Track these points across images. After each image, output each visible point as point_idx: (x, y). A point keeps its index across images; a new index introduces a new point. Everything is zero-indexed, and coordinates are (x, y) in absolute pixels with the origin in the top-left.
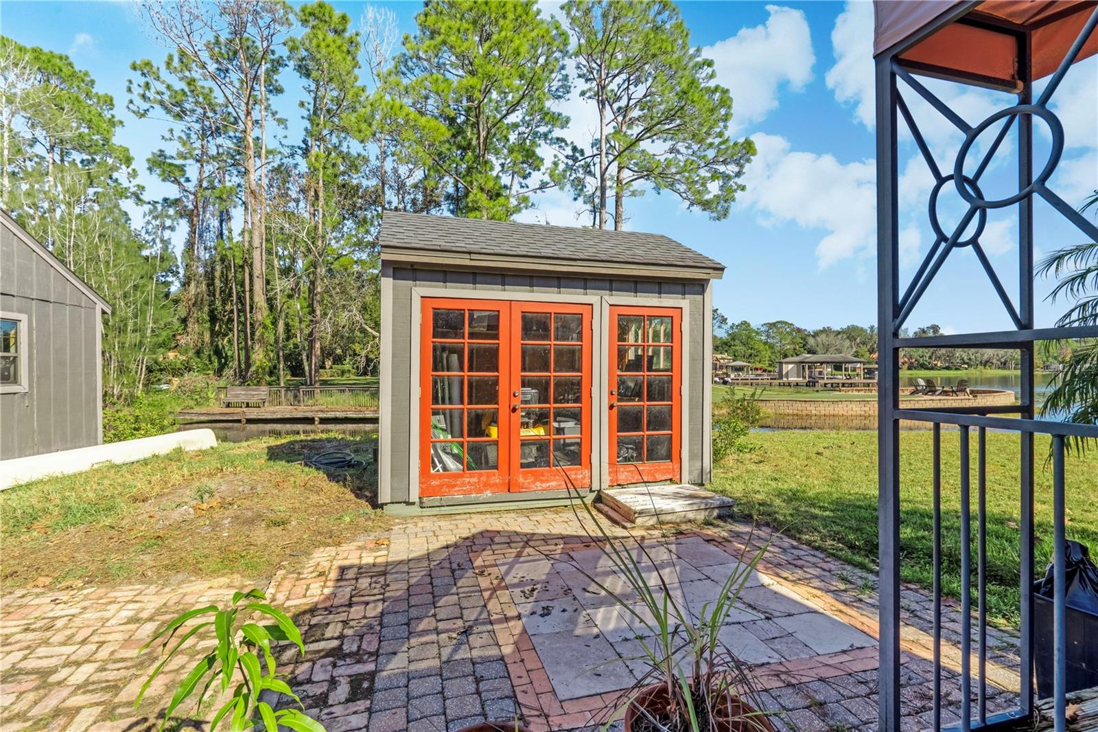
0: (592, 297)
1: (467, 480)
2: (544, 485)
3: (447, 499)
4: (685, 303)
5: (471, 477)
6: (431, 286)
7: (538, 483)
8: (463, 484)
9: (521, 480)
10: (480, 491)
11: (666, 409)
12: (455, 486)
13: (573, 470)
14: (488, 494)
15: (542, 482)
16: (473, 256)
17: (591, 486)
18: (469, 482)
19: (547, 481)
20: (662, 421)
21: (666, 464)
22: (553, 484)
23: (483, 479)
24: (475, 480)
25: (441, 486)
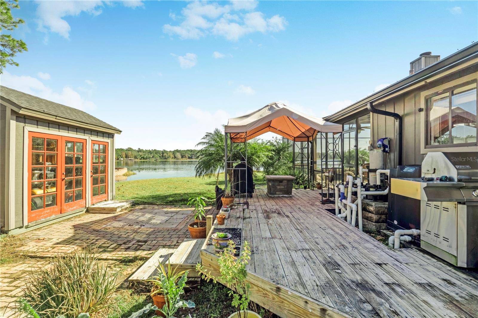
0: (86, 137)
1: (46, 212)
2: (72, 209)
3: (39, 221)
4: (109, 140)
5: (47, 210)
6: (31, 127)
7: (70, 208)
8: (44, 214)
9: (65, 208)
10: (51, 215)
11: (104, 176)
12: (41, 215)
13: (80, 201)
14: (53, 216)
15: (72, 207)
16: (57, 118)
17: (86, 206)
18: (47, 212)
19: (73, 207)
20: (103, 181)
21: (104, 195)
22: (75, 207)
23: (52, 210)
24: (49, 211)
25: (36, 216)
